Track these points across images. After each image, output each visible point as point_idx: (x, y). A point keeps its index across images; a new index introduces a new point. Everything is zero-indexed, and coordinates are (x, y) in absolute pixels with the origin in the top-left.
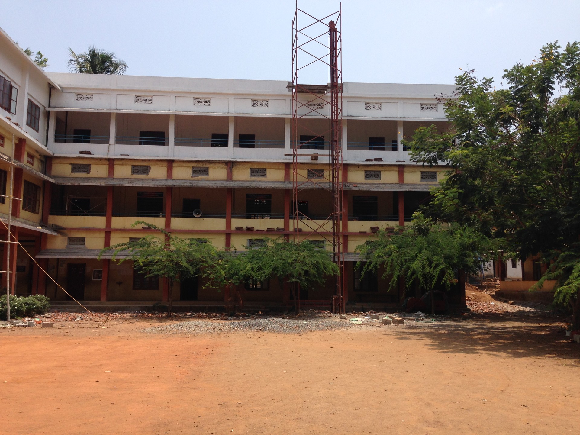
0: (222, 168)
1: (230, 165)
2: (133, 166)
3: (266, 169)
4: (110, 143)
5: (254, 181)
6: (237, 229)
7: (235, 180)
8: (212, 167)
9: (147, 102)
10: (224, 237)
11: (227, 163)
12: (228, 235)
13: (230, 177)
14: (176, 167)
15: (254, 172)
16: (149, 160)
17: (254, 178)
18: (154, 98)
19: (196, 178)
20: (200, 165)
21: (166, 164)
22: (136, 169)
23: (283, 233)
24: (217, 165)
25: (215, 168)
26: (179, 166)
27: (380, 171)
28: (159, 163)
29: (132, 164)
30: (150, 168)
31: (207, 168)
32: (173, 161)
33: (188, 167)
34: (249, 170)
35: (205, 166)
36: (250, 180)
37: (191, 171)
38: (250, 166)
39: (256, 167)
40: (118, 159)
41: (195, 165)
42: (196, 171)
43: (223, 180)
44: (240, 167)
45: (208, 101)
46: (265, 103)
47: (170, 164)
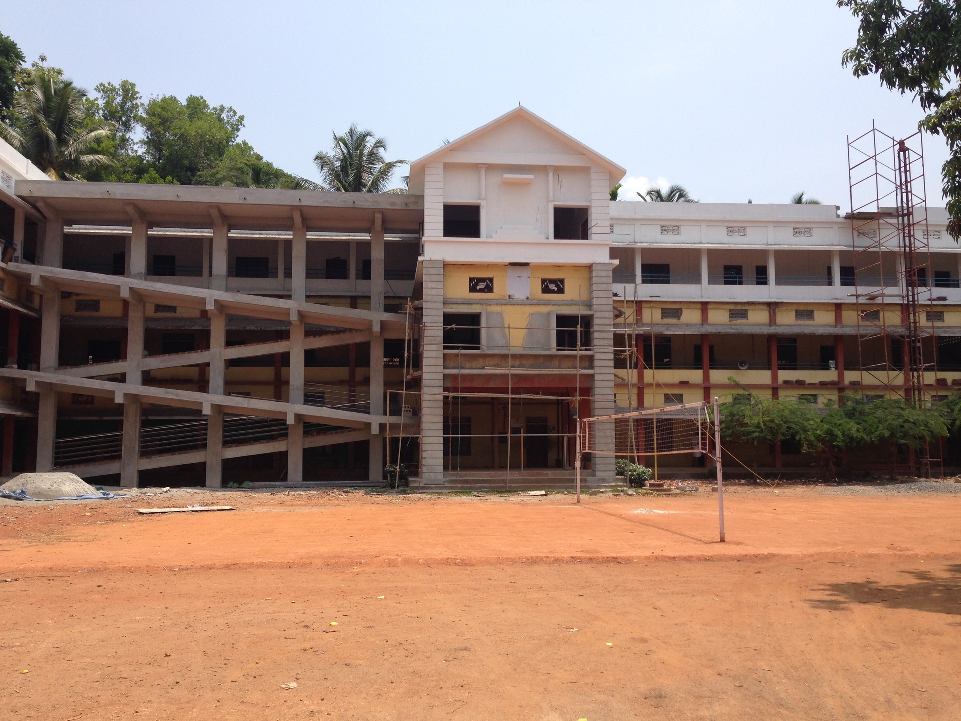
0: (764, 310)
1: (772, 307)
2: (663, 309)
3: (813, 311)
4: (637, 283)
5: (800, 325)
6: (786, 382)
7: (780, 324)
8: (752, 310)
9: (674, 233)
10: (770, 392)
11: (769, 305)
12: (775, 390)
13: (772, 321)
14: (711, 309)
15: (799, 315)
16: (681, 302)
17: (800, 322)
18: (682, 228)
19: (734, 322)
20: (739, 307)
21: (699, 306)
22: (666, 313)
23: (837, 386)
24: (758, 307)
25: (755, 310)
26: (714, 309)
27: (943, 312)
28: (692, 305)
29: (662, 307)
30: (682, 311)
31: (746, 311)
32: (707, 303)
33: (724, 310)
34: (794, 312)
35: (744, 308)
36: (797, 324)
37: (728, 314)
38: (795, 308)
39: (802, 309)
40: (646, 302)
41: (732, 307)
42: (733, 314)
43: (765, 325)
44: (784, 308)
45: (742, 230)
46: (808, 232)
47: (704, 306)
